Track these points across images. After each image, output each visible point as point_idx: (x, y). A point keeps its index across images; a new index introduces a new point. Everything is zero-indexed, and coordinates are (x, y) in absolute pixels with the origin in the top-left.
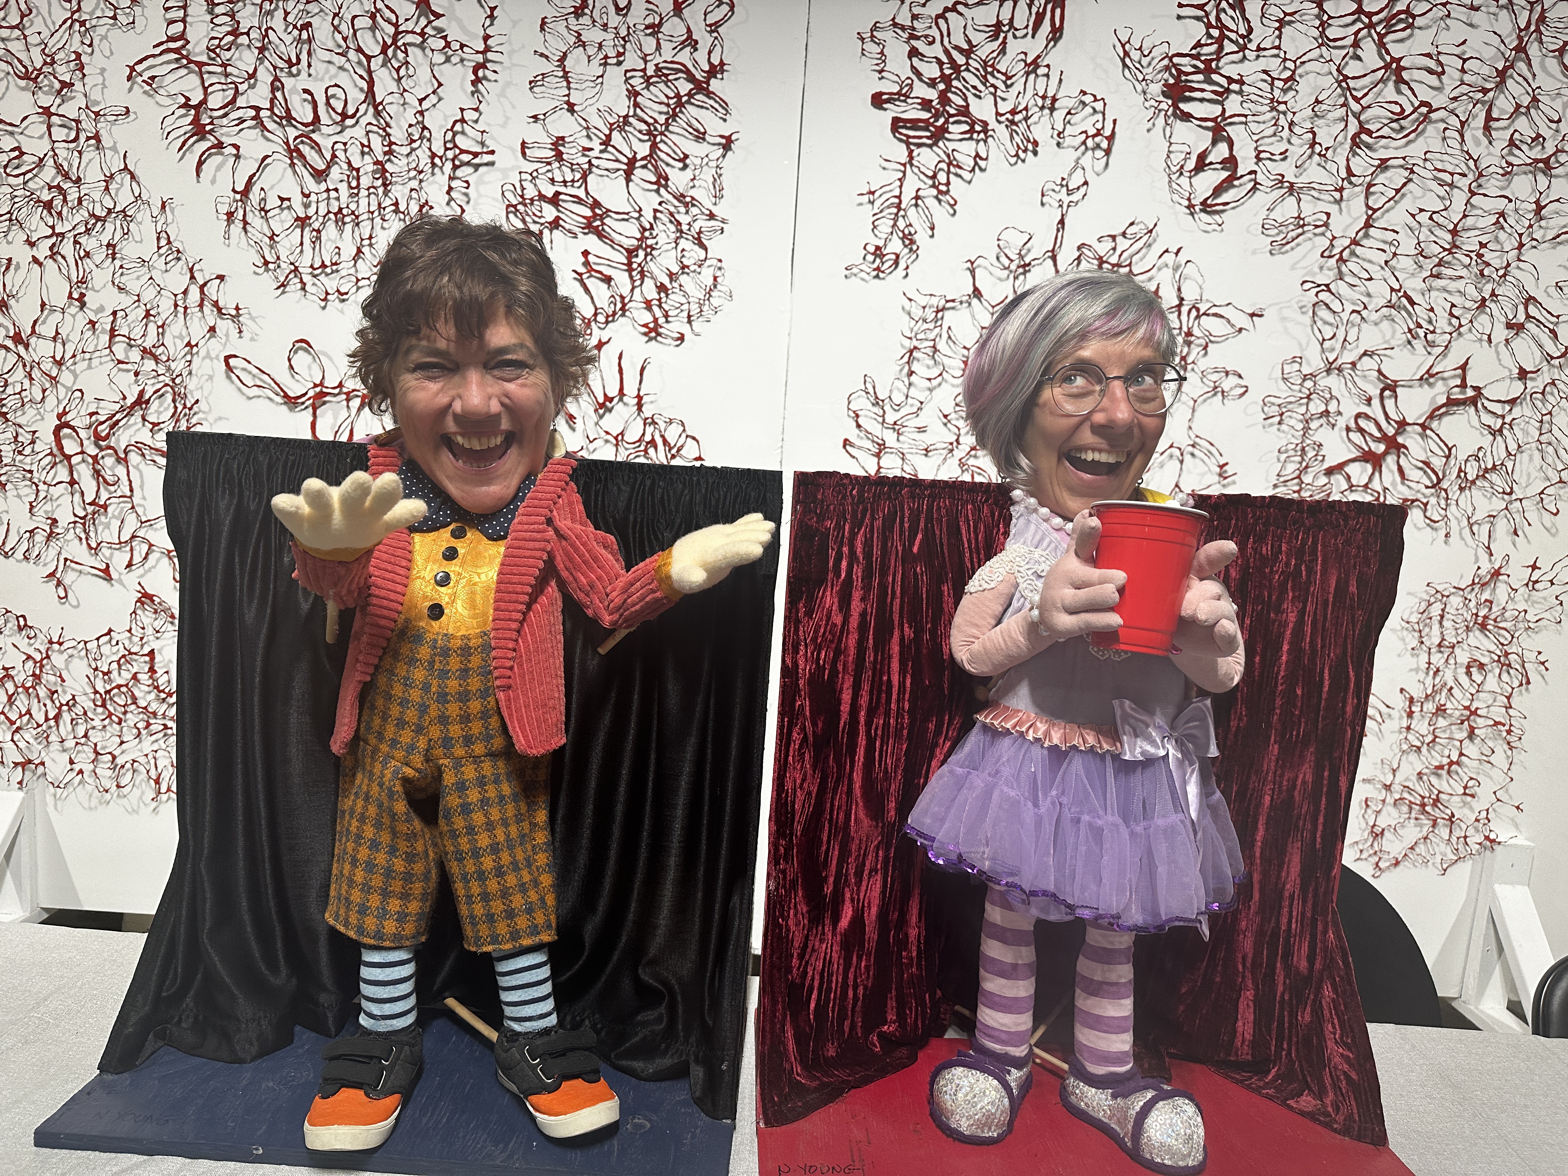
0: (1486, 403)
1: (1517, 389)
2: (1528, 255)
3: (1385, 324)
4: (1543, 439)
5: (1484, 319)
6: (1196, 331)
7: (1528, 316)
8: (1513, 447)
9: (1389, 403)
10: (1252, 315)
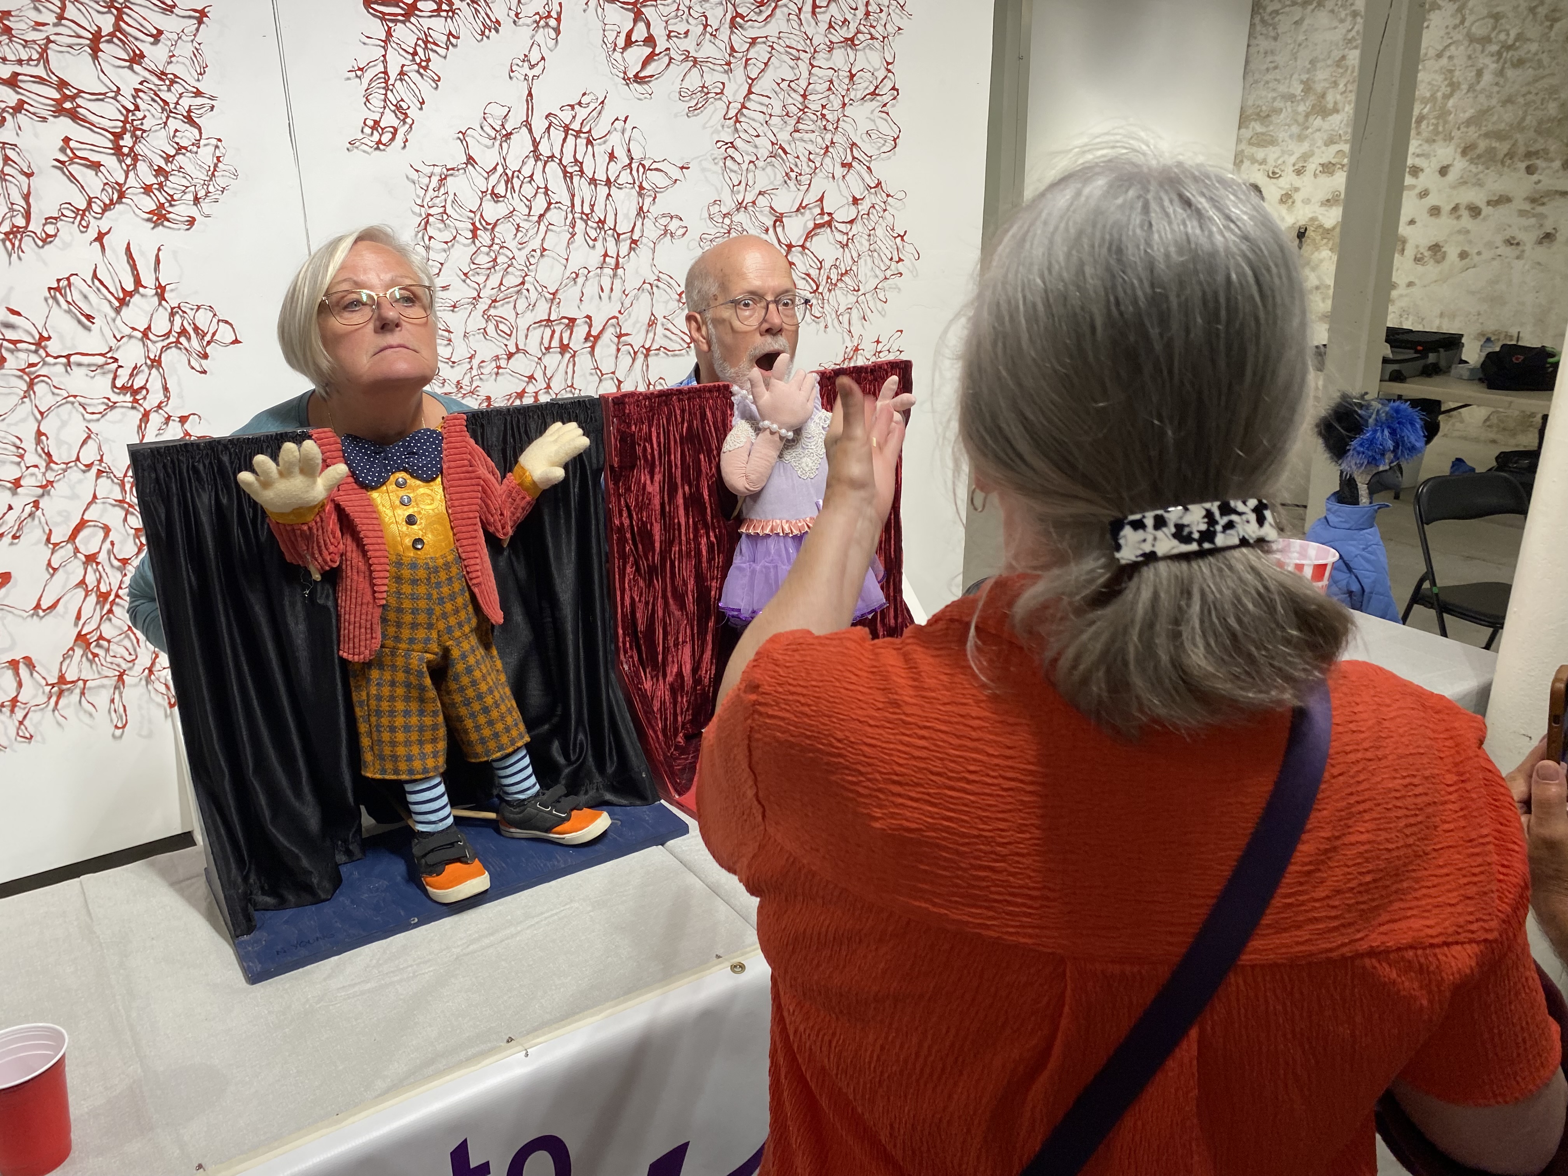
0: (837, 225)
1: (852, 213)
2: (848, 110)
3: (769, 169)
4: (872, 248)
5: (827, 160)
6: (645, 184)
7: (854, 158)
8: (855, 255)
9: (779, 230)
10: (682, 168)
